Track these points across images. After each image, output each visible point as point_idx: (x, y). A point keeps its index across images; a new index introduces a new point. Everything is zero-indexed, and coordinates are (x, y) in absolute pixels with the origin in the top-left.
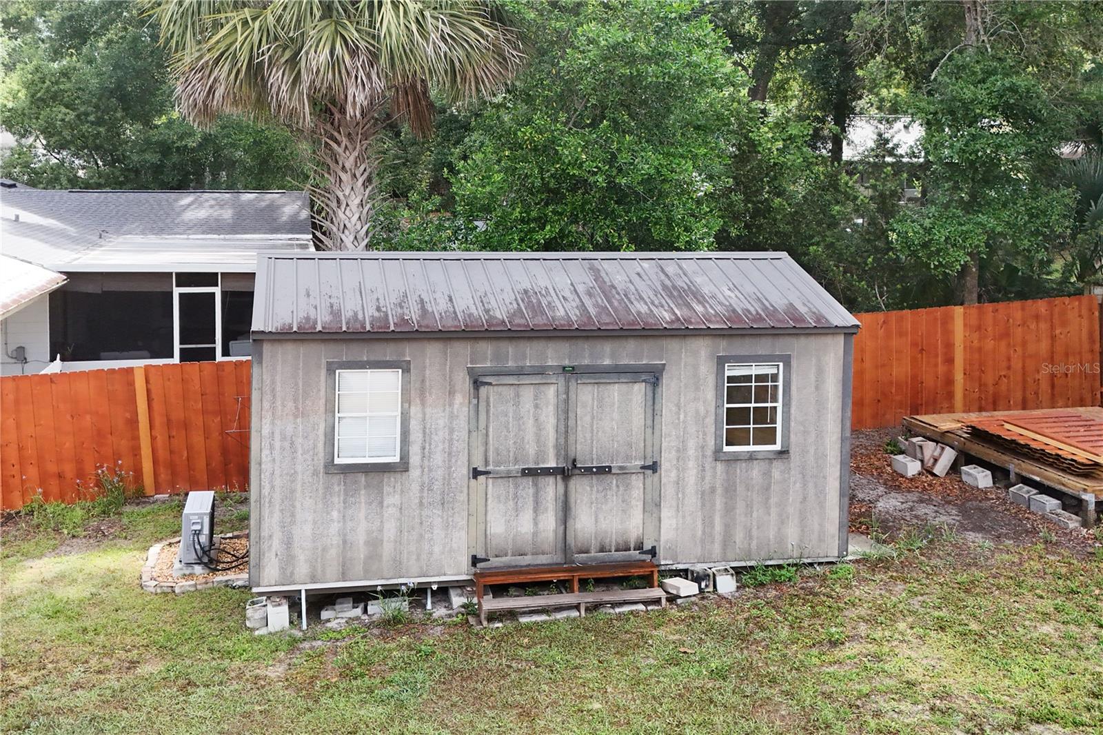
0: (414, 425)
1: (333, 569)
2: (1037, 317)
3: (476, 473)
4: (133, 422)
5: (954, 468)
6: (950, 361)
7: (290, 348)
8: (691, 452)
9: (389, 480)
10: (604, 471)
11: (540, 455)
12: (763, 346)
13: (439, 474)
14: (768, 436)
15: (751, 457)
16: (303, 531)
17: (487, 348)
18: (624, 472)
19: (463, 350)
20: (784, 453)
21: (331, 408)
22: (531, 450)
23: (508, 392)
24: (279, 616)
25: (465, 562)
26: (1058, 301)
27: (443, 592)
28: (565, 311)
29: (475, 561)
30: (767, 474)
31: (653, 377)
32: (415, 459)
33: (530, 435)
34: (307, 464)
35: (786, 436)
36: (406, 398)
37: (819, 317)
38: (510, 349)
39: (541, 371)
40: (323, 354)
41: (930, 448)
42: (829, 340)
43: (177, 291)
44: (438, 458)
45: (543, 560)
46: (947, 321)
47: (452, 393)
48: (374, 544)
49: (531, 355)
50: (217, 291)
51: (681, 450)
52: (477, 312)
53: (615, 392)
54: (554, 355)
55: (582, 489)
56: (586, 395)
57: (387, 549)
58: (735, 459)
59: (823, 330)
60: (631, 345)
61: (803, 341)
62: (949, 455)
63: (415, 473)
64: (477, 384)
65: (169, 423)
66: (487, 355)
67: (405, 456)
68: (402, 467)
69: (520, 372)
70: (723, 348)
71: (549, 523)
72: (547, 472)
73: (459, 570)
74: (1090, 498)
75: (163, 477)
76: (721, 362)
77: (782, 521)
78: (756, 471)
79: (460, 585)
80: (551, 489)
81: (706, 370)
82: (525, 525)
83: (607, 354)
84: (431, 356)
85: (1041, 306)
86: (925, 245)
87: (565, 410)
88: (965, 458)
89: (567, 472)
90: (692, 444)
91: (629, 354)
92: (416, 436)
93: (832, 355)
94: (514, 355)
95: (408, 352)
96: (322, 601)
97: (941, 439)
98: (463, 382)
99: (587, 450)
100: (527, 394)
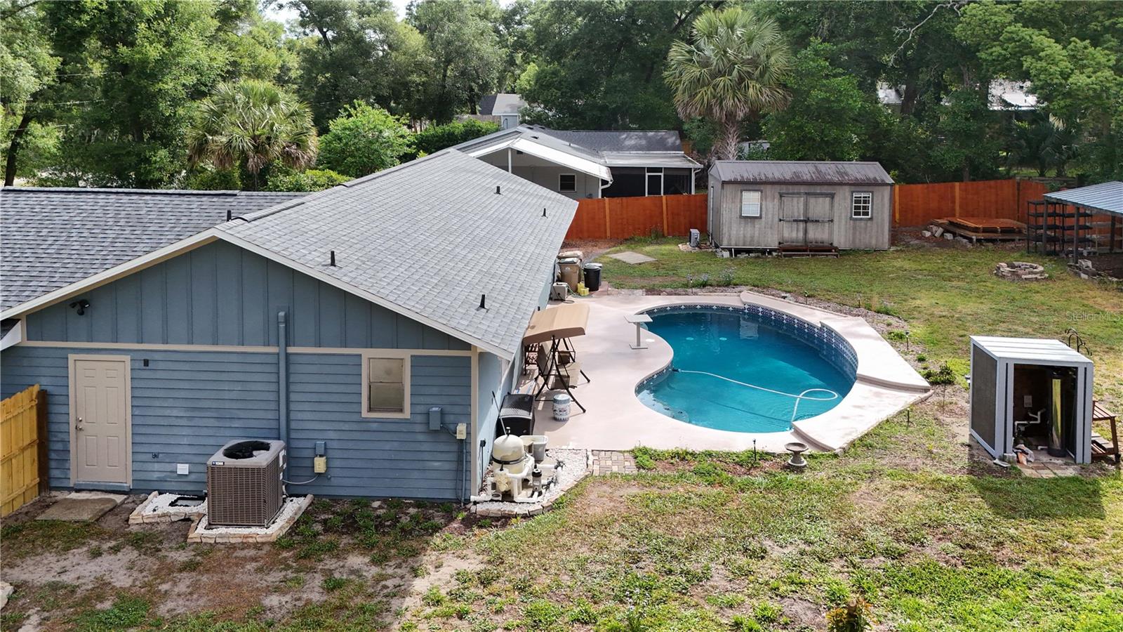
0: (763, 206)
1: (741, 243)
2: (990, 187)
3: (780, 220)
4: (662, 213)
5: (942, 235)
6: (954, 202)
7: (731, 186)
8: (843, 217)
9: (757, 220)
10: (817, 221)
11: (799, 216)
12: (865, 188)
13: (770, 219)
14: (867, 214)
15: (861, 219)
16: (734, 232)
17: (784, 187)
18: (823, 222)
19: (778, 188)
20: (871, 219)
21: (741, 202)
22: (796, 214)
23: (790, 199)
24: (726, 254)
25: (777, 244)
26: (999, 181)
27: (770, 252)
28: (807, 177)
29: (780, 243)
30: (866, 224)
31: (832, 196)
32: (763, 216)
33: (796, 210)
34: (735, 215)
35: (872, 214)
36: (762, 199)
37: (883, 180)
38: (790, 187)
39: (799, 193)
40: (740, 187)
41: (935, 228)
42: (885, 187)
43: (647, 174)
44: (770, 216)
45: (799, 244)
46: (953, 188)
47: (774, 199)
48: (752, 237)
49: (796, 189)
50: (662, 174)
51: (840, 217)
52: (781, 177)
53: (821, 200)
54: (803, 189)
55: (810, 225)
56: (812, 201)
57: (756, 239)
58: (856, 219)
59: (884, 184)
60: (826, 187)
61: (877, 188)
62: (940, 230)
63: (763, 219)
64: (781, 196)
65: (672, 213)
66: (784, 189)
67: (761, 214)
68: (760, 217)
69: (793, 194)
70: (853, 188)
71: (801, 235)
72: (800, 221)
73: (775, 245)
74: (974, 238)
75: (670, 231)
76: (852, 192)
77: (871, 237)
78: (863, 224)
79: (775, 250)
80: (802, 225)
81: (848, 194)
82: (794, 235)
83: (818, 189)
84: (768, 188)
85: (992, 183)
86: (942, 160)
87: (806, 205)
88: (947, 231)
89: (806, 221)
90: (843, 215)
91: (825, 189)
92: (764, 209)
93: (887, 191)
94: (791, 189)
95: (762, 187)
96: (738, 251)
97: (939, 225)
98: (777, 196)
99: (811, 215)
100: (795, 200)
